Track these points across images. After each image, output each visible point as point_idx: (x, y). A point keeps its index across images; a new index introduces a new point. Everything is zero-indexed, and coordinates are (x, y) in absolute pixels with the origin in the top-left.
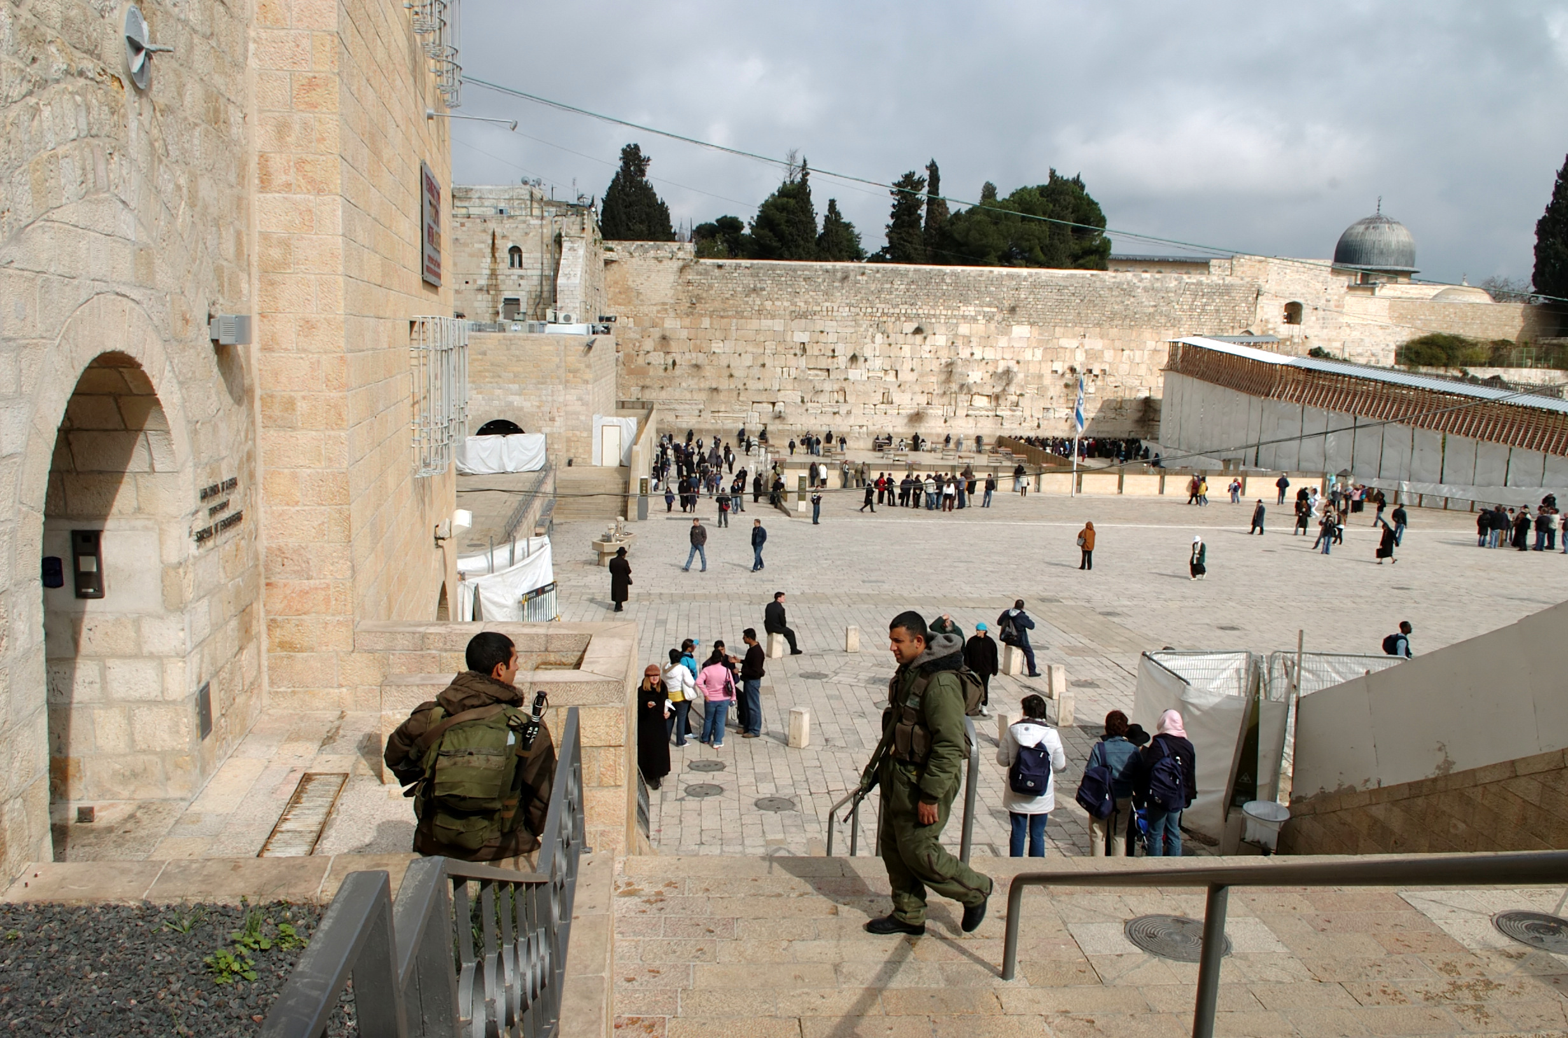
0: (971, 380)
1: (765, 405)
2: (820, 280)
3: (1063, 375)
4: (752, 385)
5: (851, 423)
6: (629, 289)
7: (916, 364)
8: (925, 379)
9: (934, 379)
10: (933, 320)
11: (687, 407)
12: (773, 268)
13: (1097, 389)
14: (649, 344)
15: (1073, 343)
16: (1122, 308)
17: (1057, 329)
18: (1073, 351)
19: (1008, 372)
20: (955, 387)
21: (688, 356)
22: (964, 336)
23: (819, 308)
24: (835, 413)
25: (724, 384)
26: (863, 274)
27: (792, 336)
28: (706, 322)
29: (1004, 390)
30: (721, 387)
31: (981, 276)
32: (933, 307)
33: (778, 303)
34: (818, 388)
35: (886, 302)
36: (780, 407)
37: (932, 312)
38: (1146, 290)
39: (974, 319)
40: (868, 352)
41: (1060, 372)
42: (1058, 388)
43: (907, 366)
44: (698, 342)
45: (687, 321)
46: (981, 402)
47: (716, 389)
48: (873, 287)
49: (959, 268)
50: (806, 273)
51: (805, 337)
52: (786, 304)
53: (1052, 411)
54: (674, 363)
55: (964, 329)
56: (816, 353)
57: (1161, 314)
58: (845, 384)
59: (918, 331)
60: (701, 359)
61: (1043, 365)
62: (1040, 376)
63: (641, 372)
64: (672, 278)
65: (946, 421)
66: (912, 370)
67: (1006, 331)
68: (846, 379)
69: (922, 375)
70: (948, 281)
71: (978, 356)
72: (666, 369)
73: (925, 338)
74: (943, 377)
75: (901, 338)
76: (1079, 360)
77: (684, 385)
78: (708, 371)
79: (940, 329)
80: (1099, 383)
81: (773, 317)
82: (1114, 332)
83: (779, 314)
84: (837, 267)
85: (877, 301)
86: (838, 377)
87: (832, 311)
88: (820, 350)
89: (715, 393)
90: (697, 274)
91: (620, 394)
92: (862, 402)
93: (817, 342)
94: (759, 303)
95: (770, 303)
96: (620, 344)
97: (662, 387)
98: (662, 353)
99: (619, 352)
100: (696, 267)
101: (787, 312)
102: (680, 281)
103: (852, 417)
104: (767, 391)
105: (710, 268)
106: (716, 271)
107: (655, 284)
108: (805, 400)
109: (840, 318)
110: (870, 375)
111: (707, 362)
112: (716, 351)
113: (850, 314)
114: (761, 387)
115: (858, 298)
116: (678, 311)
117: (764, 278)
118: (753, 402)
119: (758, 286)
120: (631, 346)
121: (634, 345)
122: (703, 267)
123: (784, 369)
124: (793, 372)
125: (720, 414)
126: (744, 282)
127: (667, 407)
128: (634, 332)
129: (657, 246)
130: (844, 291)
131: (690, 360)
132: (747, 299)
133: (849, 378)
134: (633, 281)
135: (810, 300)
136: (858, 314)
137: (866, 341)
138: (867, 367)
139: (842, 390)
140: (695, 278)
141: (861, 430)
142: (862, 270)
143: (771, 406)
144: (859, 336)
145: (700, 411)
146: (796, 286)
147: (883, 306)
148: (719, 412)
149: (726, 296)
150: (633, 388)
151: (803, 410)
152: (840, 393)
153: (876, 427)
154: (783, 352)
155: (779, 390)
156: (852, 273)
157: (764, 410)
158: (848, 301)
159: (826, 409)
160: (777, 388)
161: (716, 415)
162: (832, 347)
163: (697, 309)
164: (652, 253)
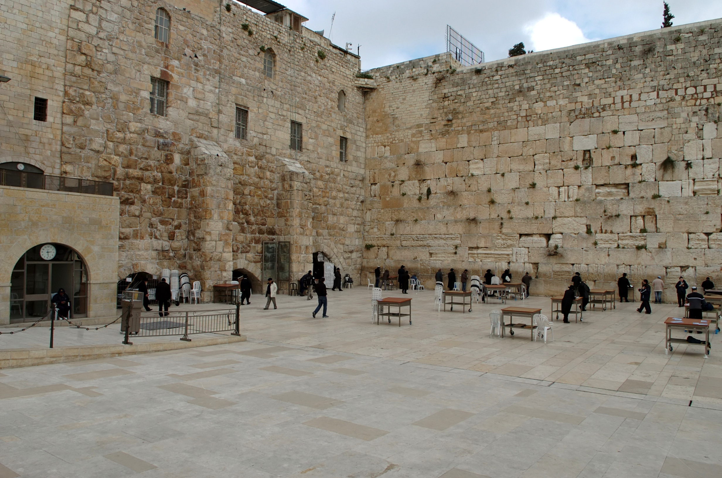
1: (536, 238)
4: (518, 212)
5: (667, 263)
6: (386, 115)
11: (442, 242)
14: (403, 173)
21: (443, 182)
23: (610, 101)
24: (639, 248)
25: (484, 213)
26: (677, 40)
27: (571, 143)
28: (463, 140)
30: (480, 217)
33: (549, 103)
34: (612, 210)
36: (556, 240)
40: (692, 154)
44: (454, 164)
45: (442, 142)
47: (474, 220)
48: (695, 56)
51: (590, 143)
52: (562, 102)
54: (429, 192)
56: (608, 162)
58: (654, 204)
60: (457, 184)
63: (394, 205)
64: (426, 95)
68: (656, 197)
72: (420, 199)
77: (439, 216)
78: (466, 199)
81: (545, 122)
83: (553, 117)
84: (635, 39)
85: (704, 74)
86: (643, 194)
87: (630, 102)
88: (613, 158)
89: (473, 225)
90: (453, 86)
91: (375, 230)
92: (684, 230)
93: (608, 148)
94: (527, 106)
95: (541, 104)
96: (376, 175)
97: (416, 220)
98: (417, 181)
99: (375, 184)
100: (452, 78)
101: (564, 113)
102: (436, 97)
103: (669, 254)
104: (540, 220)
105: (468, 75)
106: (474, 77)
107: (411, 106)
108: (593, 230)
109: (643, 110)
110: (696, 188)
111: (464, 187)
112: (475, 173)
113: (658, 101)
114: (530, 215)
115: (672, 76)
116: (433, 132)
117: (532, 75)
118: (521, 235)
119: (525, 85)
120: (386, 176)
121: (390, 175)
122: (460, 76)
123: (562, 189)
124: (574, 192)
125: (480, 251)
126: (508, 84)
127: (421, 243)
128: (390, 161)
129: (413, 64)
130: (648, 70)
131: (446, 187)
132: (511, 104)
133: (661, 194)
134: (390, 107)
135: (597, 91)
136: (672, 100)
137: (687, 137)
138: (692, 175)
139: (651, 213)
140: (451, 90)
141: (685, 274)
142: (674, 36)
143: (544, 240)
144: (675, 132)
145: (456, 247)
146: (576, 77)
147: (715, 81)
148: (477, 248)
149: (486, 105)
150: (387, 223)
151: (590, 245)
152: (648, 217)
153: (712, 269)
154: (559, 166)
155: (554, 218)
156: (658, 44)
157: (535, 245)
158: (655, 83)
159: (625, 242)
160: (552, 215)
161: (475, 251)
162: (632, 151)
163: (454, 126)
164: (408, 73)
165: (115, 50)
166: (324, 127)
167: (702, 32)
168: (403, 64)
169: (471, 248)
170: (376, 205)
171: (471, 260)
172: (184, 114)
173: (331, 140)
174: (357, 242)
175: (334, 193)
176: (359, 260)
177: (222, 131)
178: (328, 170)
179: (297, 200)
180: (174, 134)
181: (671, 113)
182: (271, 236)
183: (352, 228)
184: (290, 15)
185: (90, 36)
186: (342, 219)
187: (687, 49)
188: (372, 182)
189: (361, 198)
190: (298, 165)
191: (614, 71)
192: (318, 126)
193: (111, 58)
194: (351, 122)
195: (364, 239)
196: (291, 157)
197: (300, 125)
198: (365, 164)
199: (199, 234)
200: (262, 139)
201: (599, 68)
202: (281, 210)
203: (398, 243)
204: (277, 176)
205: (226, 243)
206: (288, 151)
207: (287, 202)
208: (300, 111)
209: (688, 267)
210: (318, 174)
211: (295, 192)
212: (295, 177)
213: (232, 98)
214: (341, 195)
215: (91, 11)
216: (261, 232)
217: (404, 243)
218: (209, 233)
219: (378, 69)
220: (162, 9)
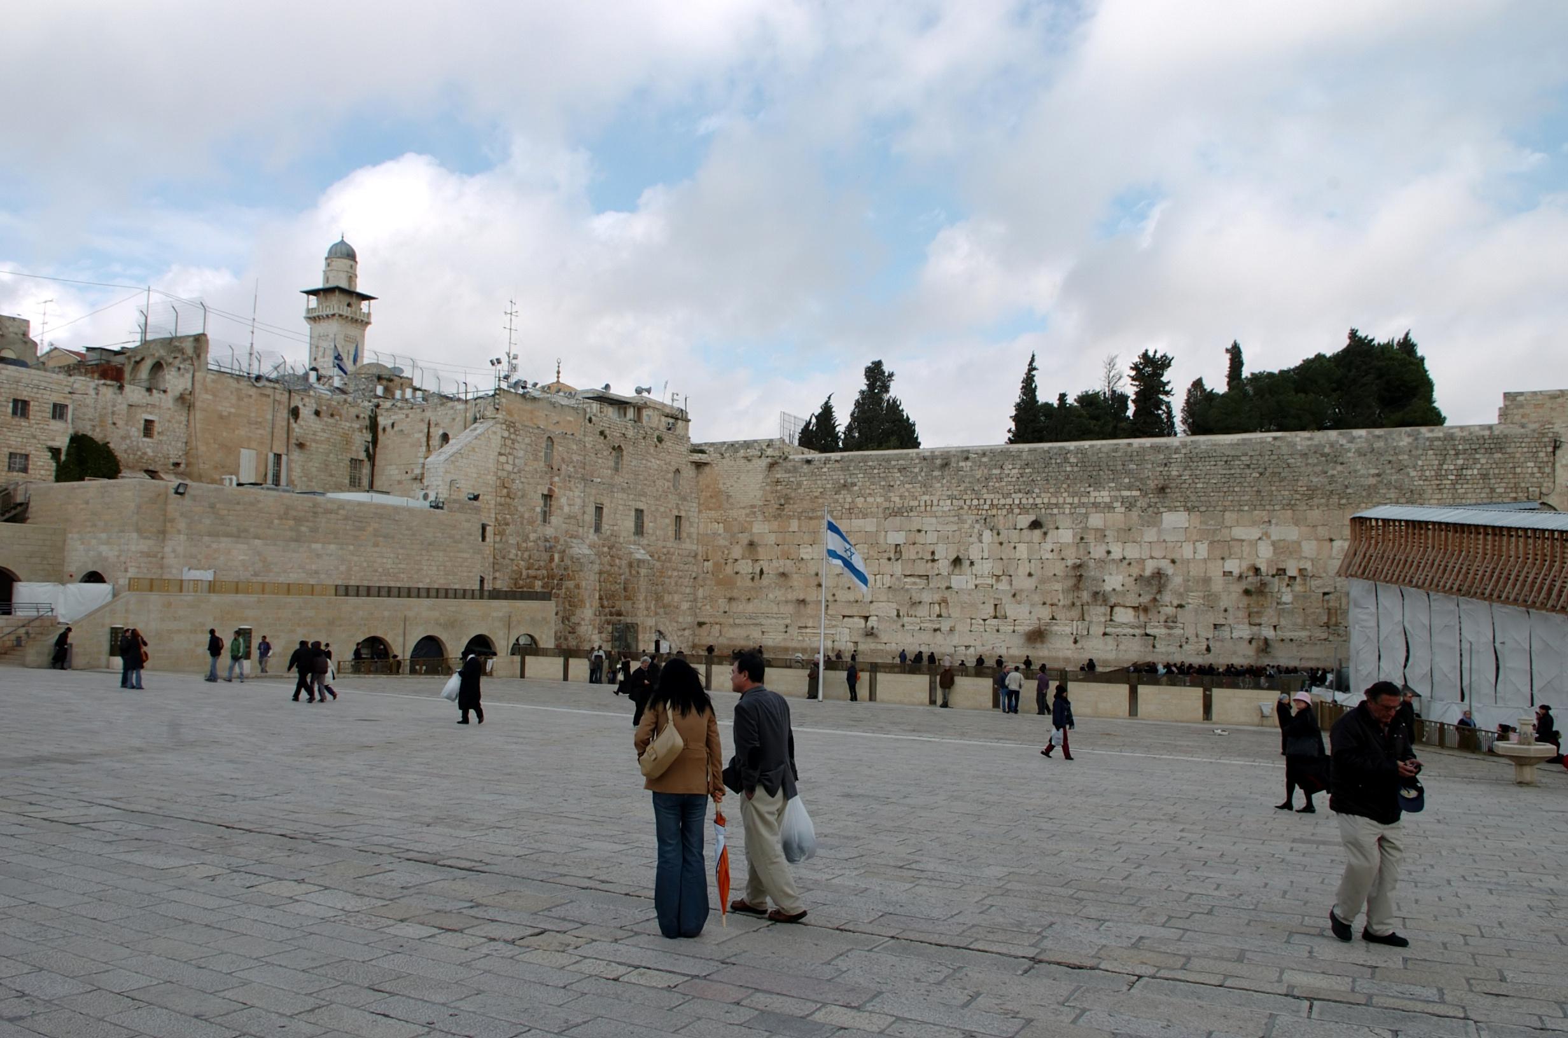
0: (1108, 587)
1: (856, 619)
2: (917, 470)
3: (1240, 577)
4: (842, 595)
5: (955, 642)
6: (720, 491)
7: (1034, 567)
8: (1047, 586)
9: (1058, 586)
10: (1055, 511)
11: (774, 621)
12: (865, 460)
13: (1296, 597)
14: (737, 552)
15: (1254, 533)
16: (1325, 481)
17: (1227, 514)
18: (1254, 544)
19: (1159, 575)
20: (1086, 596)
21: (775, 563)
22: (1097, 530)
23: (916, 503)
24: (935, 630)
25: (811, 595)
26: (967, 459)
27: (886, 536)
28: (794, 525)
29: (1155, 600)
30: (808, 599)
31: (1116, 450)
32: (1055, 494)
33: (870, 500)
34: (916, 598)
35: (995, 491)
36: (872, 622)
37: (1054, 501)
38: (1360, 453)
39: (1110, 507)
40: (974, 554)
41: (1236, 572)
42: (1234, 596)
43: (1024, 569)
44: (786, 547)
45: (775, 525)
46: (1124, 616)
47: (803, 601)
48: (978, 474)
49: (1086, 444)
50: (901, 462)
51: (899, 538)
52: (880, 500)
53: (1227, 629)
54: (762, 572)
55: (1096, 520)
56: (913, 557)
57: (1388, 485)
58: (947, 594)
59: (1036, 525)
60: (788, 566)
61: (1209, 564)
62: (1207, 581)
63: (727, 583)
64: (761, 477)
65: (1076, 642)
66: (1030, 575)
67: (1152, 517)
68: (948, 588)
69: (1043, 581)
70: (1073, 460)
71: (1117, 553)
72: (753, 579)
73: (1045, 534)
74: (1071, 582)
75: (1014, 535)
76: (1264, 556)
77: (771, 596)
78: (796, 581)
79: (1065, 521)
80: (1298, 588)
81: (865, 516)
82: (1315, 515)
83: (872, 512)
84: (936, 453)
85: (985, 490)
86: (939, 585)
87: (932, 506)
88: (918, 552)
89: (802, 606)
90: (786, 472)
91: (708, 607)
92: (968, 616)
93: (914, 544)
94: (850, 500)
95: (862, 499)
96: (709, 552)
97: (749, 599)
98: (750, 561)
99: (708, 560)
100: (784, 464)
101: (881, 510)
102: (769, 480)
103: (957, 636)
104: (858, 604)
105: (799, 464)
106: (805, 467)
107: (745, 485)
108: (901, 614)
109: (941, 514)
110: (977, 582)
111: (794, 569)
112: (805, 557)
113: (952, 508)
114: (852, 599)
115: (962, 488)
116: (766, 514)
117: (855, 472)
118: (844, 617)
119: (849, 480)
120: (720, 553)
121: (723, 553)
122: (792, 464)
123: (878, 577)
124: (888, 581)
125: (808, 630)
126: (834, 477)
127: (754, 621)
128: (723, 539)
129: (747, 445)
130: (945, 481)
131: (777, 568)
132: (837, 497)
133: (952, 586)
134: (724, 484)
135: (907, 494)
136: (962, 508)
137: (971, 540)
138: (974, 572)
139: (944, 602)
140: (784, 476)
141: (968, 652)
142: (965, 455)
143: (863, 621)
144: (963, 535)
145: (787, 626)
146: (890, 479)
147: (992, 496)
148: (806, 627)
149: (816, 494)
150: (720, 600)
151: (899, 626)
152: (943, 604)
153: (986, 648)
154: (876, 557)
155: (871, 602)
156: (953, 460)
157: (856, 626)
158: (949, 493)
159: (925, 625)
160: (870, 600)
161: (804, 631)
162: (931, 548)
163: (786, 510)
164: (742, 452)
165: (523, 480)
166: (662, 509)
167: (984, 454)
168: (737, 442)
169: (800, 628)
170: (708, 582)
171: (800, 638)
172: (561, 520)
173: (667, 521)
174: (689, 619)
175: (670, 573)
176: (691, 638)
177: (585, 528)
178: (665, 550)
179: (643, 584)
180: (555, 537)
181: (961, 520)
182: (619, 618)
183: (685, 606)
184: (634, 407)
185: (509, 473)
186: (676, 597)
187: (974, 468)
188: (705, 558)
189: (694, 575)
190: (642, 551)
191: (920, 478)
192: (657, 510)
193: (520, 486)
194: (684, 499)
195: (696, 615)
196: (635, 543)
197: (642, 511)
198: (698, 540)
199: (574, 619)
200: (613, 530)
201: (908, 474)
202: (628, 594)
203: (731, 621)
204: (624, 563)
205: (594, 627)
206: (633, 538)
207: (634, 587)
208: (643, 499)
209: (970, 646)
210: (656, 556)
211: (642, 579)
212: (641, 565)
213: (592, 499)
214: (676, 573)
215: (509, 454)
216: (611, 614)
217: (737, 621)
218: (583, 619)
219: (712, 444)
220: (549, 437)
